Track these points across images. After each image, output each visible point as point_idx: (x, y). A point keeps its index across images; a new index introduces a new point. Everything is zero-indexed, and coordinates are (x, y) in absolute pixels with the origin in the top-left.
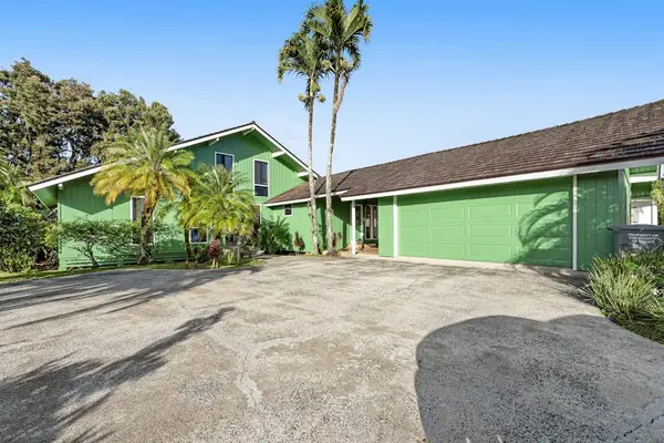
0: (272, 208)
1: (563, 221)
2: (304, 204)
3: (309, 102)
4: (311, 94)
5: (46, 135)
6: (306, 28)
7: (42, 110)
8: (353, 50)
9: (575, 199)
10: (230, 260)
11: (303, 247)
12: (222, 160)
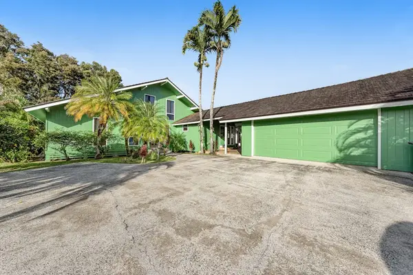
0: (176, 126)
1: (369, 138)
2: (196, 124)
3: (200, 67)
4: (202, 62)
5: (49, 84)
6: (201, 22)
7: (47, 70)
8: (227, 37)
9: (379, 124)
10: (152, 157)
11: (194, 149)
12: (149, 99)
